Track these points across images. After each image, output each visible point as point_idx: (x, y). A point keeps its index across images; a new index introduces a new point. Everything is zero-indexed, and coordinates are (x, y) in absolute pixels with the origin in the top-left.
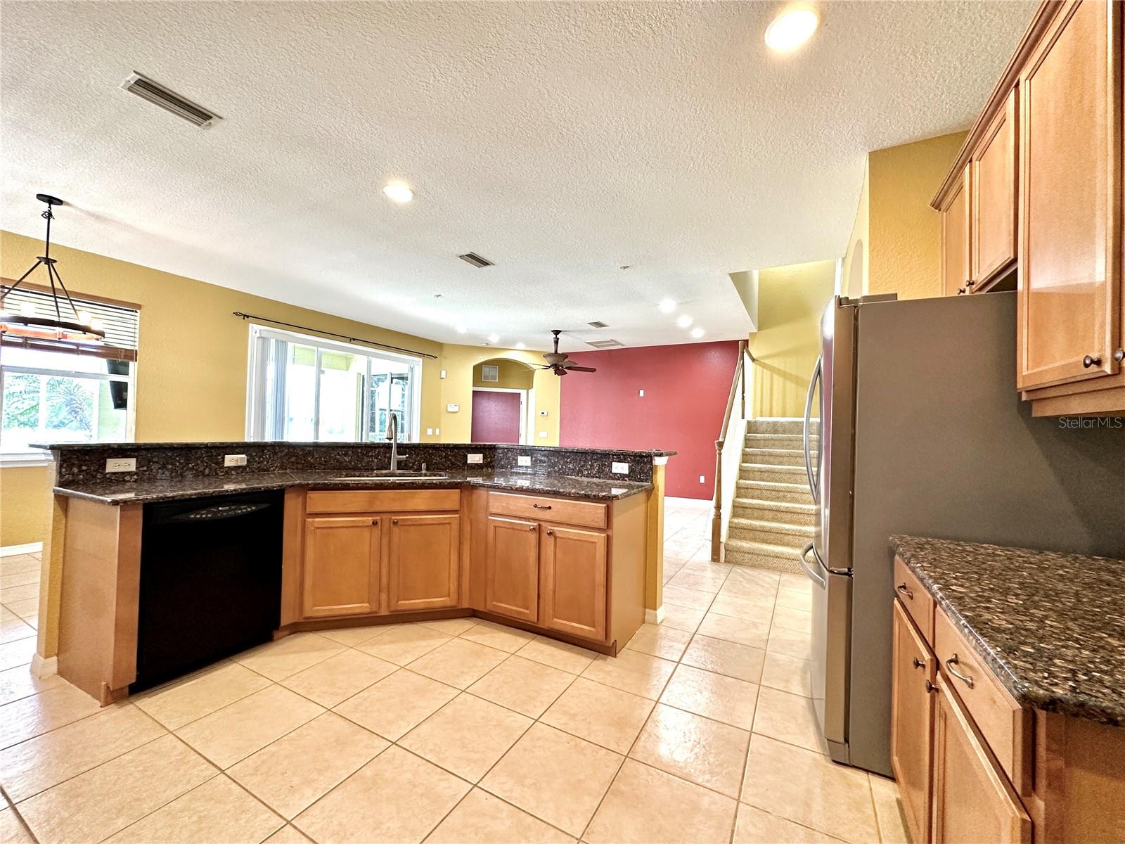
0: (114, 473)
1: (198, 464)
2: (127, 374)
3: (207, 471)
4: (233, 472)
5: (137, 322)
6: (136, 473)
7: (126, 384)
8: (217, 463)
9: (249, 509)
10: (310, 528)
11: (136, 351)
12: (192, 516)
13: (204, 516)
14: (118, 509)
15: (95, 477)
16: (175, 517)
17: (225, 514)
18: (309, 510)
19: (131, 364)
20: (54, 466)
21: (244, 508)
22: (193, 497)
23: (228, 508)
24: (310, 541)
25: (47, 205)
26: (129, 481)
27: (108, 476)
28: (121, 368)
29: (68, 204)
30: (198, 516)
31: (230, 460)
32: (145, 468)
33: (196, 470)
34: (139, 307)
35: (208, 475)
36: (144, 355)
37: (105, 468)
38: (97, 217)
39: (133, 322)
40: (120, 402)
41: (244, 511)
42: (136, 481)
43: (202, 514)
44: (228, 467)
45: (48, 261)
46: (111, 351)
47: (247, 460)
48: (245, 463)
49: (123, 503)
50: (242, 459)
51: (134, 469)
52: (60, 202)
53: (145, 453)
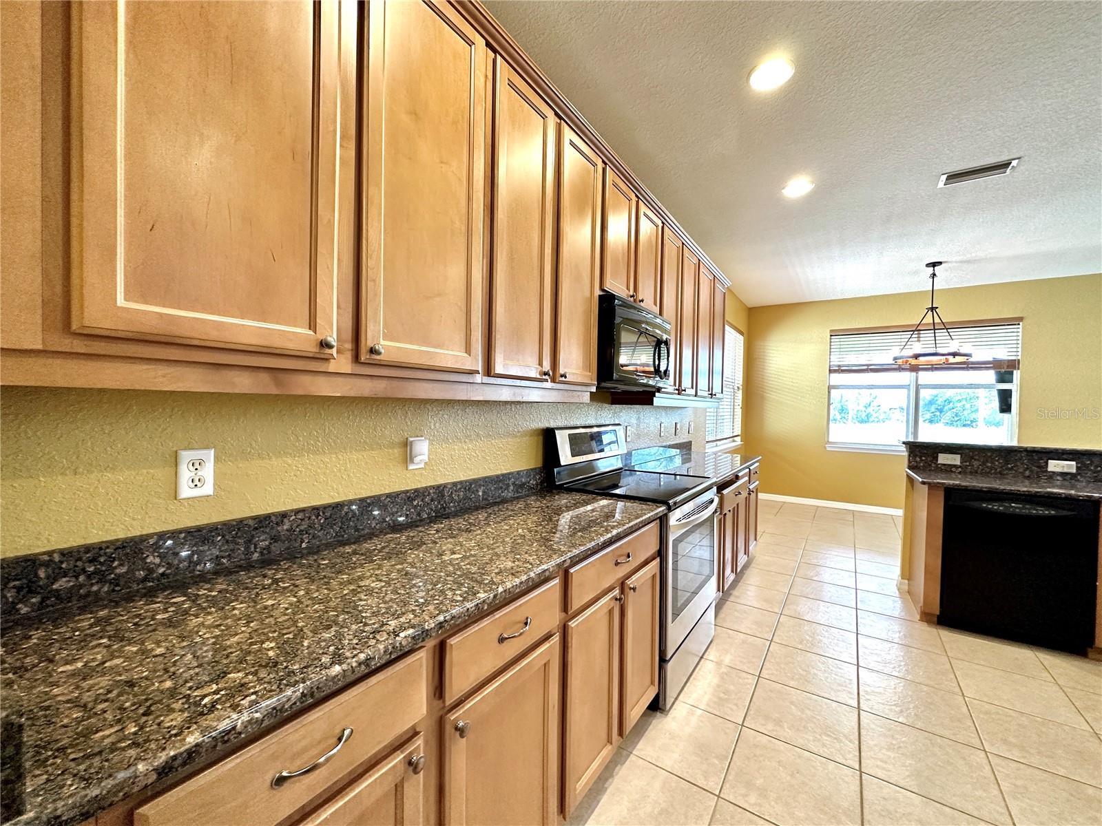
0: (944, 464)
1: (1017, 466)
2: (1011, 381)
3: (1027, 473)
4: (1059, 478)
5: (1019, 334)
6: (960, 467)
7: (1011, 391)
8: (1039, 467)
9: (1047, 512)
11: (1019, 360)
12: (984, 505)
13: (995, 507)
14: (926, 487)
15: (930, 465)
16: (969, 503)
17: (1017, 510)
19: (1015, 372)
20: (906, 454)
21: (1041, 510)
22: (984, 489)
23: (1021, 506)
25: (932, 268)
26: (955, 472)
27: (939, 466)
28: (1007, 377)
29: (945, 262)
30: (990, 506)
31: (1054, 466)
32: (968, 464)
33: (1016, 471)
34: (1021, 319)
35: (1028, 477)
36: (1027, 363)
37: (937, 461)
38: (968, 262)
39: (1015, 334)
40: (1005, 407)
41: (1041, 512)
42: (960, 474)
43: (994, 506)
44: (1053, 472)
45: (933, 309)
46: (996, 364)
47: (1077, 467)
48: (1074, 471)
49: (929, 484)
50: (1070, 466)
51: (959, 464)
52: (940, 263)
53: (967, 452)
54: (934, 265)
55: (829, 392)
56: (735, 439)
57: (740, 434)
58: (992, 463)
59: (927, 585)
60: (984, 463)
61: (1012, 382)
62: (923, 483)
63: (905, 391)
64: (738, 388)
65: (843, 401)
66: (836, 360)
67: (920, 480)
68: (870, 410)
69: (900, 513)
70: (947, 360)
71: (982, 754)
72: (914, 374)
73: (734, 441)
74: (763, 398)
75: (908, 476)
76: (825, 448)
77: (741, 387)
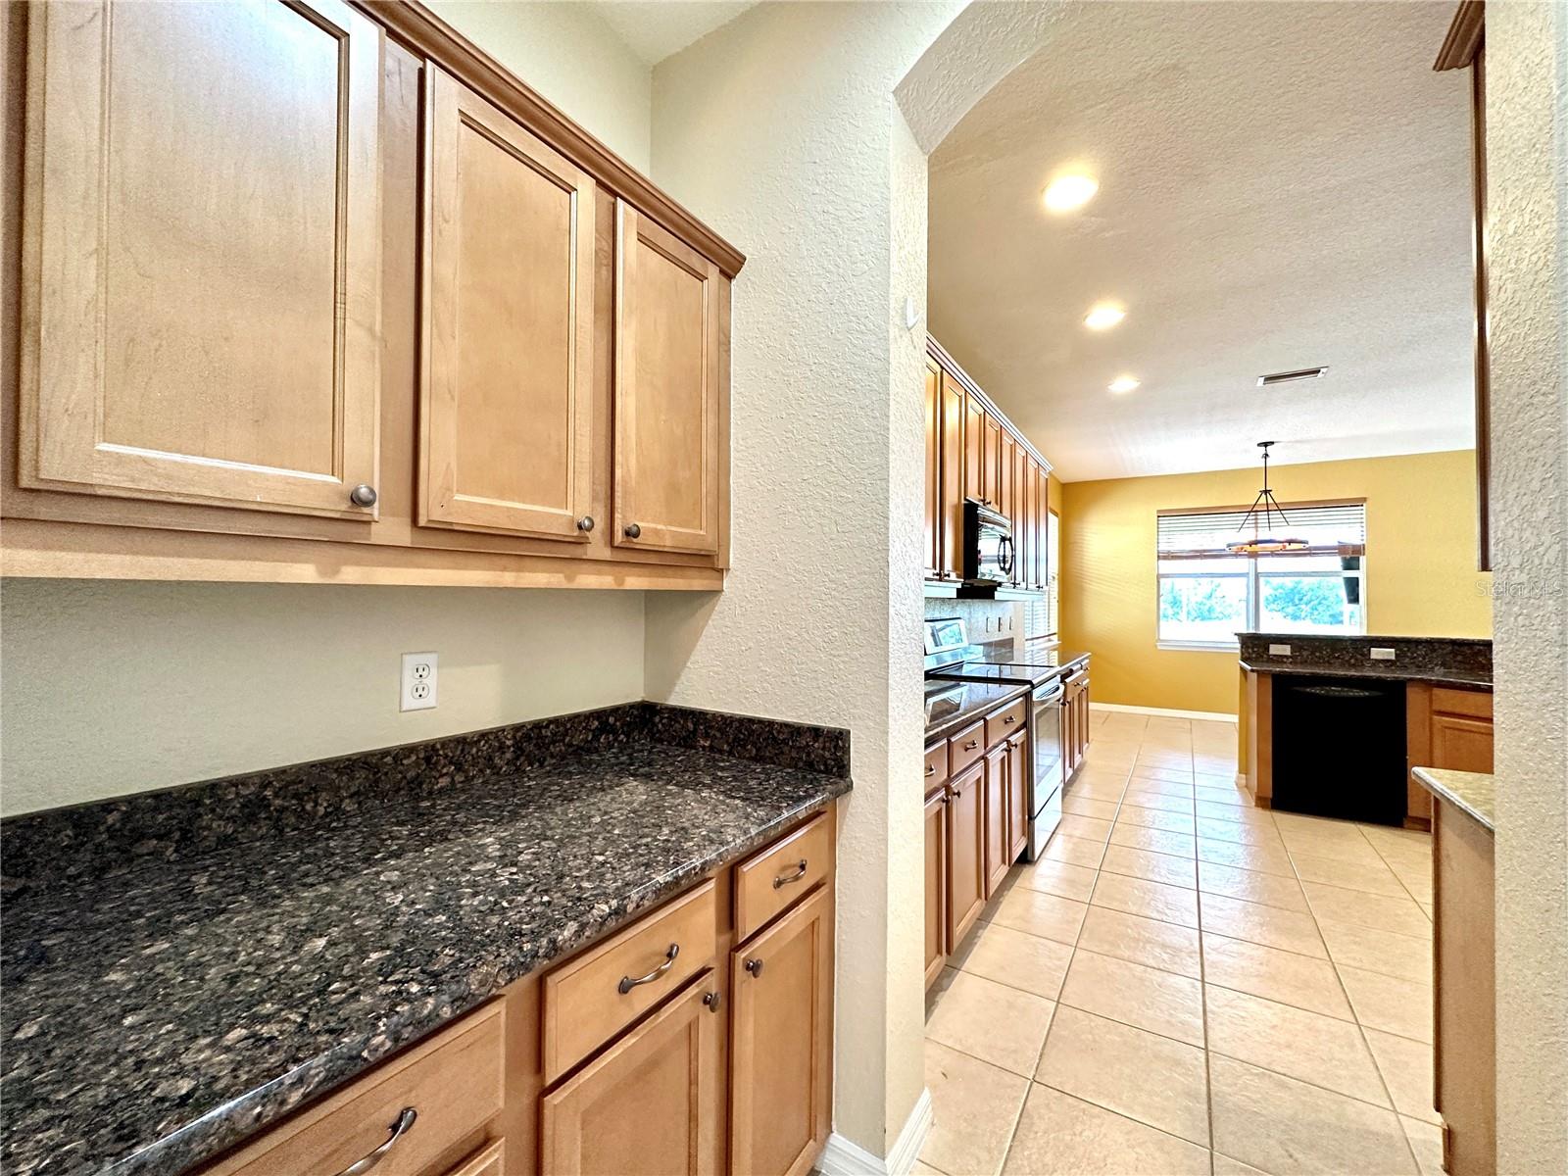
0: (1275, 655)
1: (1343, 655)
3: (1352, 661)
4: (1381, 665)
5: (1364, 516)
6: (1291, 657)
7: (1358, 579)
8: (1363, 655)
9: (1362, 694)
10: (1437, 727)
11: (1364, 544)
12: (1309, 690)
14: (1256, 675)
15: (1262, 657)
18: (1436, 707)
19: (1361, 558)
20: (1239, 646)
21: (1358, 692)
23: (1340, 689)
24: (1437, 741)
25: (1264, 448)
26: (1286, 662)
27: (1271, 656)
28: (1353, 563)
29: (1277, 442)
30: (1314, 691)
31: (1377, 653)
32: (1298, 654)
33: (1342, 658)
34: (1363, 500)
35: (1354, 663)
36: (1372, 547)
37: (1269, 651)
39: (1359, 516)
40: (1354, 598)
42: (1291, 663)
43: (1318, 690)
44: (1376, 660)
45: (1266, 492)
46: (1341, 549)
47: (1396, 654)
48: (1393, 658)
49: (1257, 671)
50: (1389, 653)
51: (1289, 654)
52: (1272, 443)
53: (1298, 642)
54: (1266, 444)
55: (1158, 582)
56: (1051, 637)
57: (1056, 631)
58: (1321, 653)
59: (1260, 774)
60: (1313, 653)
61: (1358, 569)
62: (1252, 671)
63: (1244, 580)
64: (1054, 578)
65: (1175, 592)
66: (1164, 547)
67: (1249, 668)
68: (1213, 601)
69: (1235, 718)
70: (1284, 547)
71: (1294, 882)
72: (1253, 560)
73: (1050, 640)
74: (1081, 589)
75: (1242, 668)
76: (1156, 646)
77: (1057, 577)
